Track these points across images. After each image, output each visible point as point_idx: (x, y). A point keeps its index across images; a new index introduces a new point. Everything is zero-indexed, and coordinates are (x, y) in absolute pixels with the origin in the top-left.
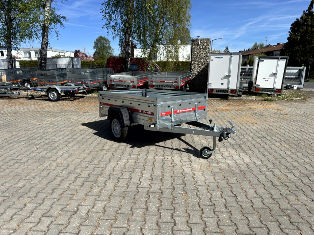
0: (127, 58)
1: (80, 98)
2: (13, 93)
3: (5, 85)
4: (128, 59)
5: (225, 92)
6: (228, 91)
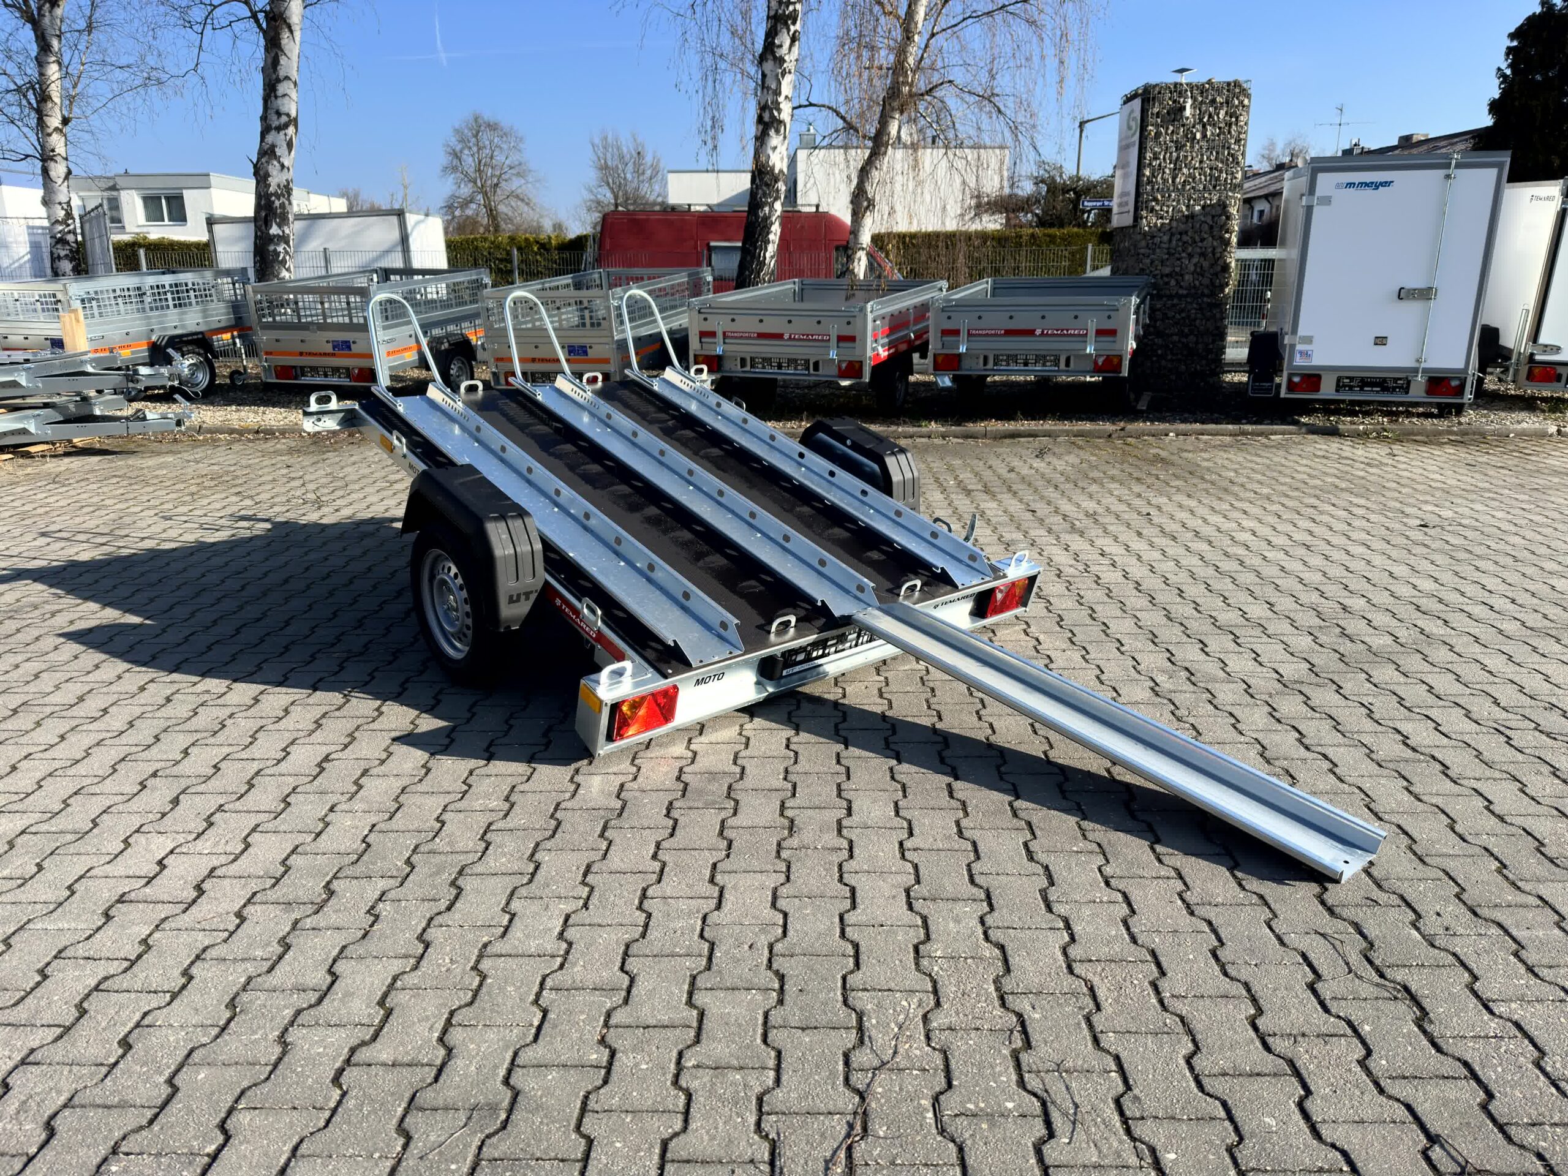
0: (766, 203)
2: (144, 419)
3: (90, 369)
4: (767, 209)
5: (1394, 389)
6: (1409, 383)
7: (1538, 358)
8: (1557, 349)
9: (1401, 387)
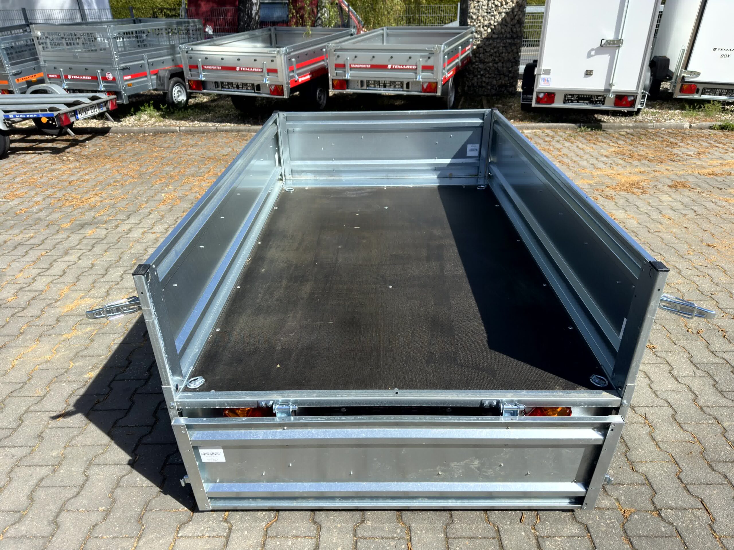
1: (88, 139)
5: (596, 102)
6: (605, 98)
7: (687, 80)
8: (698, 74)
9: (600, 101)
